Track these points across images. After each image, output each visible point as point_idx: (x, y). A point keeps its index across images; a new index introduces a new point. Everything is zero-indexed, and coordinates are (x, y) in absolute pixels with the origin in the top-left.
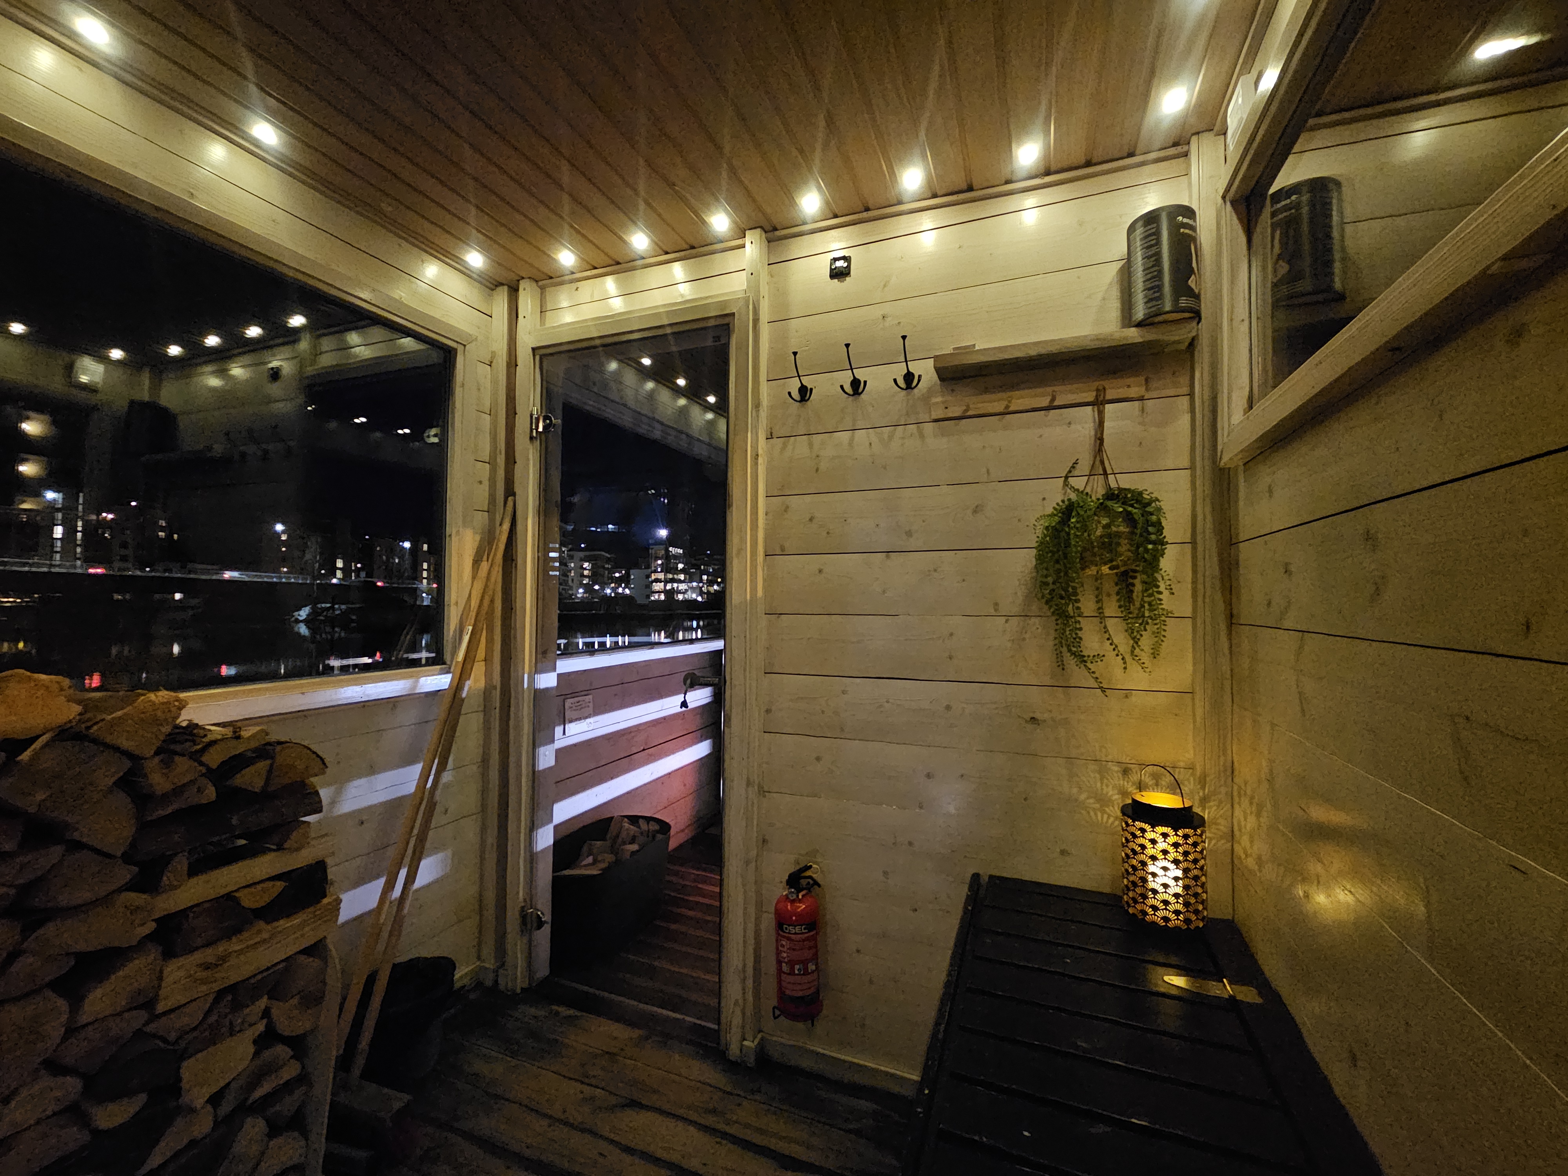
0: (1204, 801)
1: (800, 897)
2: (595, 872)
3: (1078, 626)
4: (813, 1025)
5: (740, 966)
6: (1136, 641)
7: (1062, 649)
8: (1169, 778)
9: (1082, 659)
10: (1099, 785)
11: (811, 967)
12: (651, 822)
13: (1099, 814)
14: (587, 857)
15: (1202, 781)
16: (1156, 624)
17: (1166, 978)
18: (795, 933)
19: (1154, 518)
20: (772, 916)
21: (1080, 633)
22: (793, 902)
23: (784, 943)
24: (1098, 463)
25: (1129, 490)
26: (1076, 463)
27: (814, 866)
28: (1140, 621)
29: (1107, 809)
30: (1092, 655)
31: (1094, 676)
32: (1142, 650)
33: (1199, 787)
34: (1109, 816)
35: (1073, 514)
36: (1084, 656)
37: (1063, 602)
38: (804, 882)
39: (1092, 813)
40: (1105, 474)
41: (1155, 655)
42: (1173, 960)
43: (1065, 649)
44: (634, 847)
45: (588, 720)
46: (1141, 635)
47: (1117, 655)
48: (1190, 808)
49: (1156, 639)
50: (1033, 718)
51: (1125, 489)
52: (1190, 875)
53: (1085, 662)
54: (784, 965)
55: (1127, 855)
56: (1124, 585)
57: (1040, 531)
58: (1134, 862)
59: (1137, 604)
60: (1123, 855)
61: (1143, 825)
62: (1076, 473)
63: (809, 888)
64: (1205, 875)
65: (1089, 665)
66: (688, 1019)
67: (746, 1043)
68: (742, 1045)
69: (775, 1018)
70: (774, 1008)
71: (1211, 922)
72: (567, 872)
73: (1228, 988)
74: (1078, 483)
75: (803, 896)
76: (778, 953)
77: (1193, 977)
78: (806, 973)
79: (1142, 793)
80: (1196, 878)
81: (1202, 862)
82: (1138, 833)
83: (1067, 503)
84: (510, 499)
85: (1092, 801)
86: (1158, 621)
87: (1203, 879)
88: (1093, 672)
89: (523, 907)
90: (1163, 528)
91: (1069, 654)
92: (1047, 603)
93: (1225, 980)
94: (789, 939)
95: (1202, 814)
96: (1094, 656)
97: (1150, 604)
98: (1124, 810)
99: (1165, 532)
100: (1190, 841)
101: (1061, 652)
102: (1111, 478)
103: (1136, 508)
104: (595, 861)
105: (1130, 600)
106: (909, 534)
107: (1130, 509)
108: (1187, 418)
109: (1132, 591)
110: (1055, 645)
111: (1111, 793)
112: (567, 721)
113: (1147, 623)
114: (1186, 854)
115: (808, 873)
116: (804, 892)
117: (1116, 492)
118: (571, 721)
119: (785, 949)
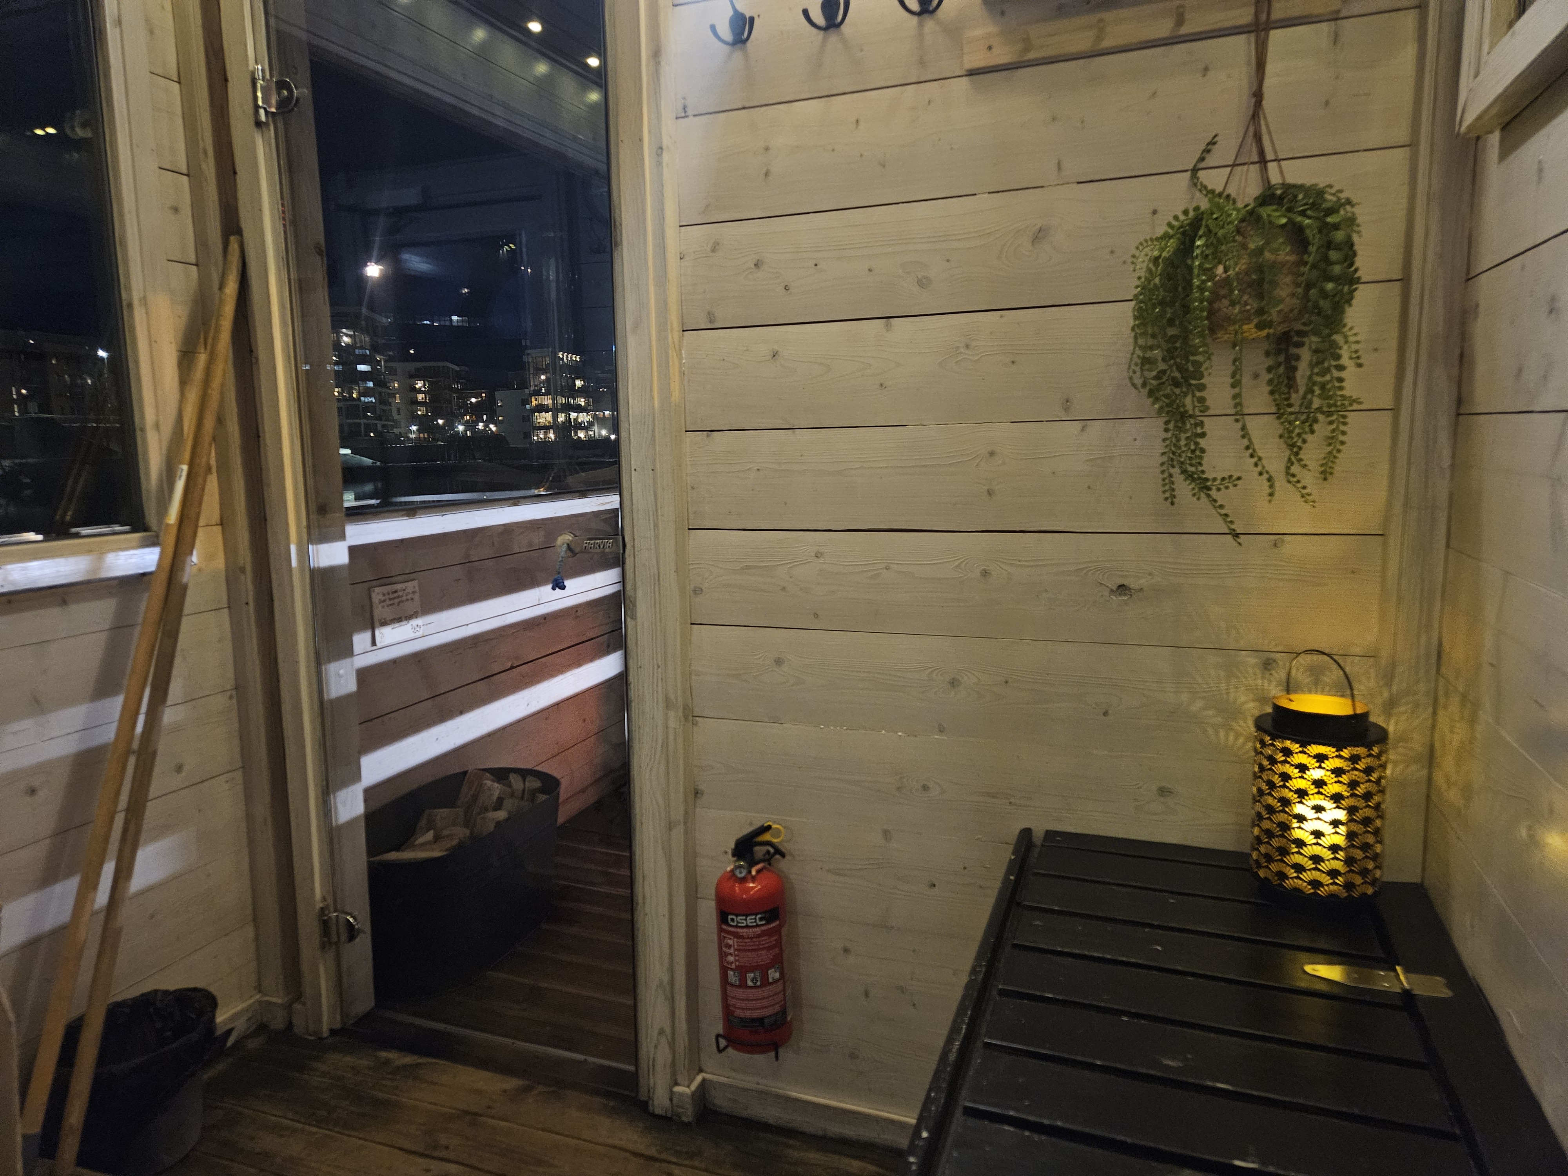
0: (1390, 706)
1: (754, 873)
2: (436, 854)
3: (1199, 430)
4: (777, 1058)
5: (666, 979)
6: (1295, 450)
7: (1172, 471)
8: (1337, 674)
9: (1203, 485)
10: (1223, 686)
11: (774, 974)
12: (529, 778)
13: (1222, 734)
14: (428, 831)
15: (1388, 677)
16: (1331, 423)
17: (1308, 968)
18: (747, 926)
19: (1340, 235)
20: (713, 904)
21: (1202, 442)
22: (743, 880)
23: (731, 942)
24: (1250, 139)
25: (1301, 187)
26: (1212, 143)
27: (774, 826)
28: (1304, 417)
29: (1234, 724)
30: (1219, 478)
31: (1223, 512)
32: (1305, 466)
33: (1382, 683)
34: (1238, 735)
35: (1201, 233)
36: (1207, 480)
37: (1177, 391)
38: (759, 851)
39: (1210, 731)
40: (1263, 161)
41: (1326, 474)
42: (1322, 944)
43: (1176, 471)
44: (501, 815)
45: (414, 622)
46: (1304, 441)
47: (1261, 474)
48: (1365, 715)
49: (1330, 449)
50: (1121, 586)
51: (1294, 186)
52: (1358, 816)
53: (1209, 489)
54: (731, 973)
55: (1260, 791)
56: (1281, 358)
57: (1143, 264)
58: (1270, 801)
59: (1302, 391)
60: (1255, 789)
61: (1288, 744)
62: (1210, 161)
63: (768, 859)
64: (1381, 817)
65: (1213, 493)
66: (591, 1059)
67: (677, 1089)
68: (672, 1092)
69: (720, 1051)
70: (718, 1036)
71: (1387, 888)
72: (393, 856)
73: (1402, 978)
74: (1214, 179)
75: (758, 872)
76: (722, 956)
77: (1350, 965)
78: (765, 983)
79: (1292, 696)
80: (1366, 821)
81: (1377, 798)
82: (1280, 757)
83: (1191, 214)
84: (233, 239)
85: (1211, 712)
86: (1334, 417)
87: (1378, 823)
88: (1221, 507)
89: (322, 909)
90: (1355, 254)
91: (1182, 477)
92: (1151, 393)
93: (1398, 968)
94: (736, 935)
95: (1384, 725)
96: (1223, 479)
97: (1323, 386)
98: (1260, 724)
99: (1359, 262)
100: (1361, 766)
101: (1171, 476)
102: (1272, 167)
103: (1309, 217)
104: (437, 839)
105: (1291, 384)
106: (923, 283)
107: (1299, 219)
108: (1410, 51)
109: (1295, 369)
110: (1163, 464)
111: (1243, 699)
112: (377, 623)
113: (1316, 421)
114: (1353, 785)
115: (767, 837)
116: (760, 866)
117: (1279, 192)
118: (384, 623)
119: (732, 951)
